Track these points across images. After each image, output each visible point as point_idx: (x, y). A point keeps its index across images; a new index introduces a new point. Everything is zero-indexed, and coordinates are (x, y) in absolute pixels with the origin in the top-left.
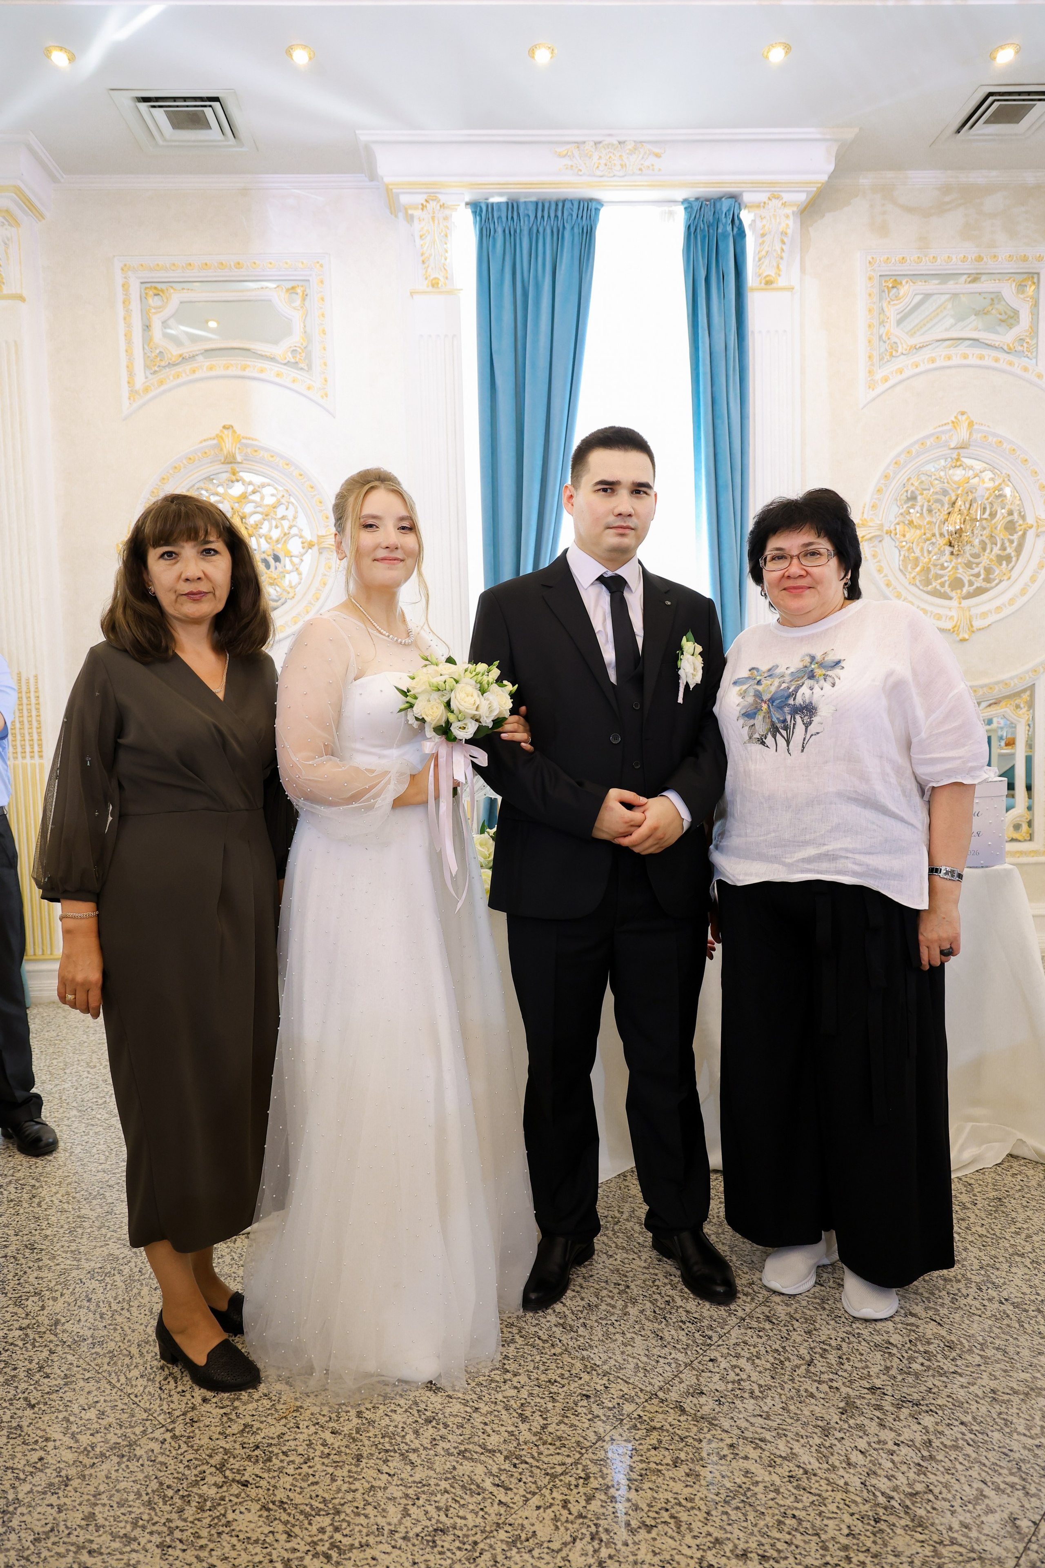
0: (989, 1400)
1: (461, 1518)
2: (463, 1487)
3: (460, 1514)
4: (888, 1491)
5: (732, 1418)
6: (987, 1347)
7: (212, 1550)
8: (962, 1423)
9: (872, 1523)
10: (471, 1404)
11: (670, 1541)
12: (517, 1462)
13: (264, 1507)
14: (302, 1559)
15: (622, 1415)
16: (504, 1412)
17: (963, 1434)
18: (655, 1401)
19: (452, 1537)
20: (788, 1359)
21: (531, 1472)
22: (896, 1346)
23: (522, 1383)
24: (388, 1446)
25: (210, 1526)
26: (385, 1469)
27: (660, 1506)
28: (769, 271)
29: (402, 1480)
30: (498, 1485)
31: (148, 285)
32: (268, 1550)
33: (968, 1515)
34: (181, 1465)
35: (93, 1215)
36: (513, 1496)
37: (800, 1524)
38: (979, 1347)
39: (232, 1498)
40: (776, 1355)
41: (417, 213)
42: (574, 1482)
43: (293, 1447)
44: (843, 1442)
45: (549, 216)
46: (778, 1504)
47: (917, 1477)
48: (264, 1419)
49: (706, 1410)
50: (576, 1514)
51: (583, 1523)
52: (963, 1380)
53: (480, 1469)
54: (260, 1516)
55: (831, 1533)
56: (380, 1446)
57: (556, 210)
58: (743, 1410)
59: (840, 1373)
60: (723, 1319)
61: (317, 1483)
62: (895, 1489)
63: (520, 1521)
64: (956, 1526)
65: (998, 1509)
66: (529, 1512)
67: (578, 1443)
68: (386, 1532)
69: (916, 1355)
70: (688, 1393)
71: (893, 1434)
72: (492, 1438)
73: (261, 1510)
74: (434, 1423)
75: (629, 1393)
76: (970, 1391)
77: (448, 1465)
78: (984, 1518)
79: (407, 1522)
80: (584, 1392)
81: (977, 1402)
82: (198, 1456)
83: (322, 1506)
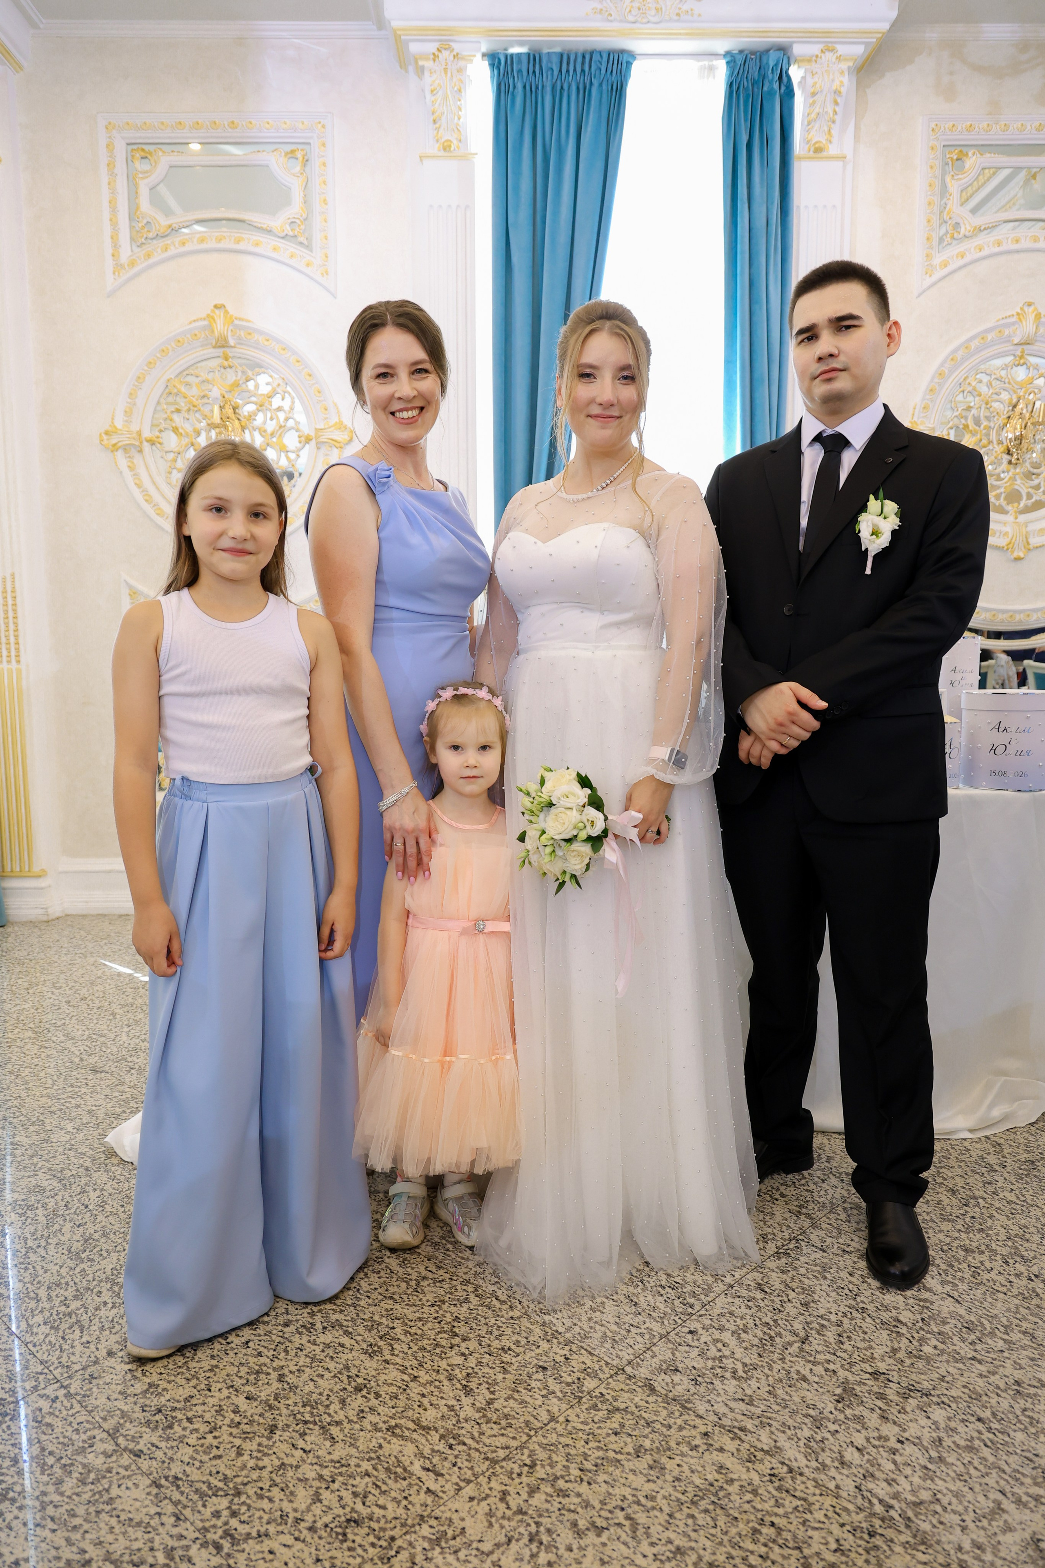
0: (1012, 1393)
1: (380, 1507)
2: (388, 1470)
3: (379, 1503)
4: (887, 1499)
5: (709, 1401)
6: (1012, 1331)
7: (86, 1532)
8: (979, 1420)
9: (866, 1537)
10: (410, 1371)
11: (623, 1547)
12: (454, 1442)
13: (156, 1484)
14: (187, 1548)
15: (582, 1392)
16: (446, 1382)
17: (980, 1432)
18: (621, 1377)
19: (367, 1530)
20: (780, 1335)
21: (469, 1455)
22: (905, 1325)
23: (471, 1349)
24: (308, 1417)
25: (90, 1502)
26: (301, 1444)
27: (614, 1503)
28: (818, 137)
29: (318, 1457)
30: (428, 1470)
31: (135, 147)
32: (151, 1535)
33: (982, 1532)
34: (70, 1429)
35: (26, 1142)
36: (444, 1483)
37: (779, 1534)
38: (1002, 1329)
39: (121, 1471)
40: (765, 1329)
41: (428, 64)
42: (517, 1470)
43: (200, 1413)
44: (838, 1436)
45: (575, 70)
46: (754, 1508)
47: (922, 1483)
48: (173, 1378)
49: (679, 1390)
50: (515, 1509)
51: (521, 1521)
52: (983, 1368)
53: (410, 1449)
54: (148, 1494)
55: (816, 1547)
56: (299, 1416)
57: (583, 63)
58: (722, 1392)
59: (838, 1354)
60: (708, 1285)
61: (220, 1457)
62: (896, 1496)
63: (448, 1514)
64: (967, 1546)
65: (1018, 1527)
66: (461, 1504)
67: (527, 1423)
68: (290, 1521)
69: (929, 1336)
70: (660, 1370)
71: (896, 1429)
72: (428, 1413)
73: (151, 1486)
74: (364, 1392)
75: (592, 1366)
76: (990, 1381)
77: (374, 1443)
78: (1000, 1538)
79: (317, 1509)
80: (541, 1364)
81: (998, 1395)
82: (90, 1418)
83: (221, 1485)
